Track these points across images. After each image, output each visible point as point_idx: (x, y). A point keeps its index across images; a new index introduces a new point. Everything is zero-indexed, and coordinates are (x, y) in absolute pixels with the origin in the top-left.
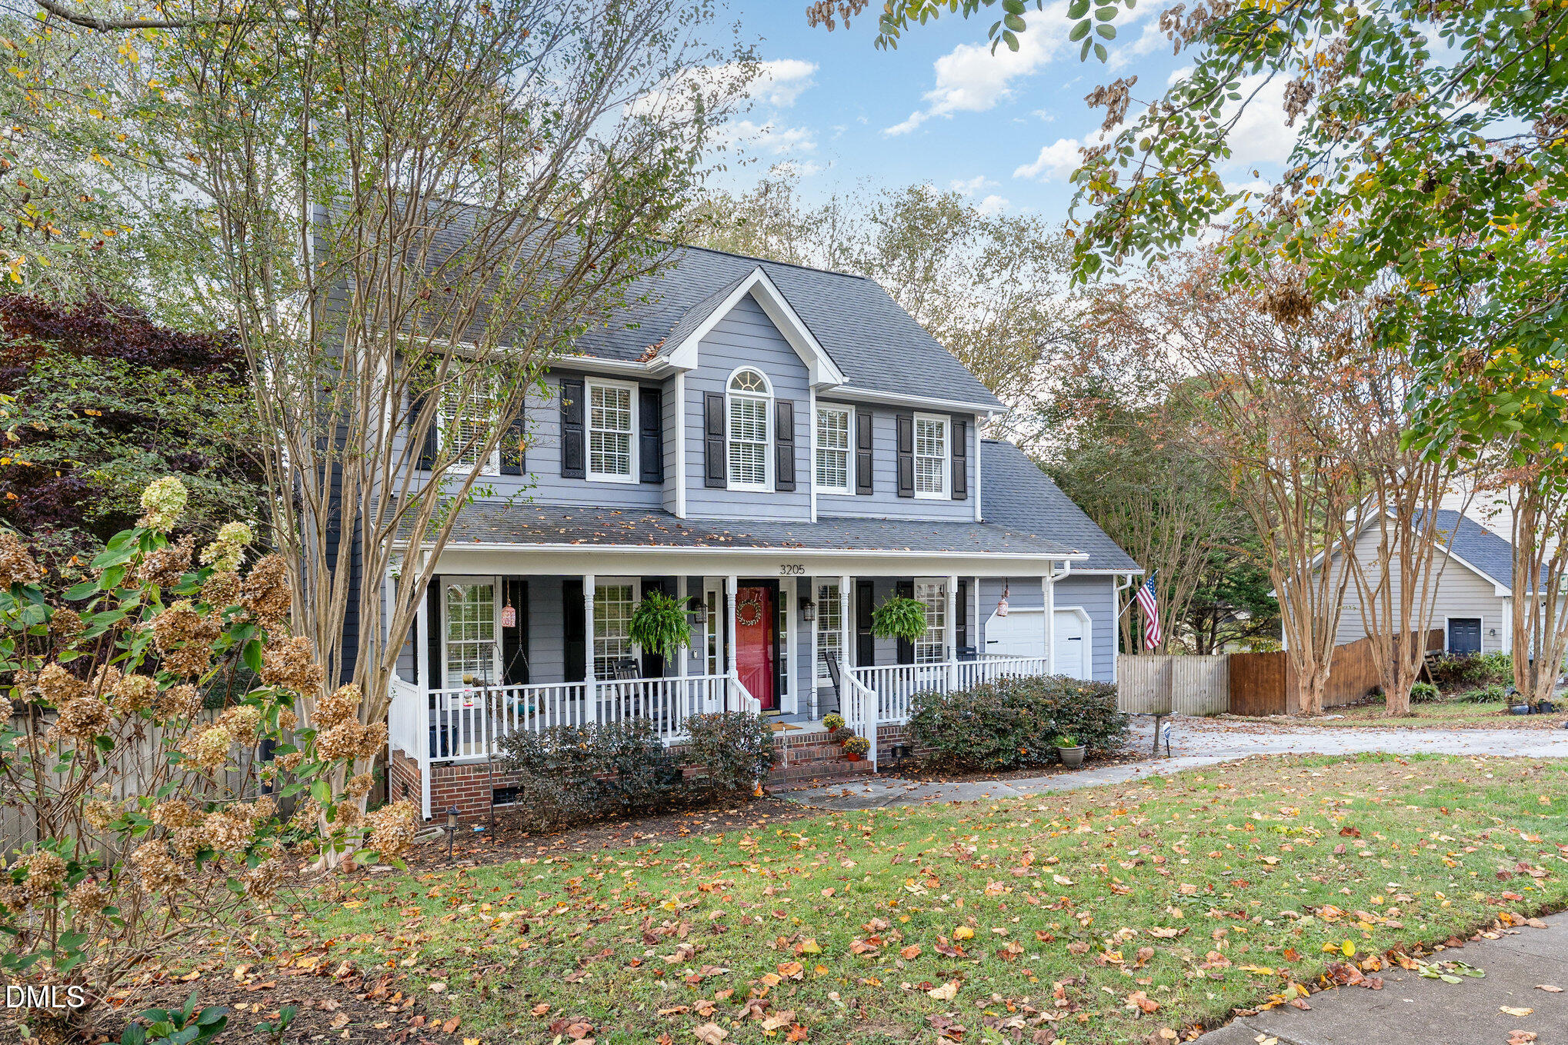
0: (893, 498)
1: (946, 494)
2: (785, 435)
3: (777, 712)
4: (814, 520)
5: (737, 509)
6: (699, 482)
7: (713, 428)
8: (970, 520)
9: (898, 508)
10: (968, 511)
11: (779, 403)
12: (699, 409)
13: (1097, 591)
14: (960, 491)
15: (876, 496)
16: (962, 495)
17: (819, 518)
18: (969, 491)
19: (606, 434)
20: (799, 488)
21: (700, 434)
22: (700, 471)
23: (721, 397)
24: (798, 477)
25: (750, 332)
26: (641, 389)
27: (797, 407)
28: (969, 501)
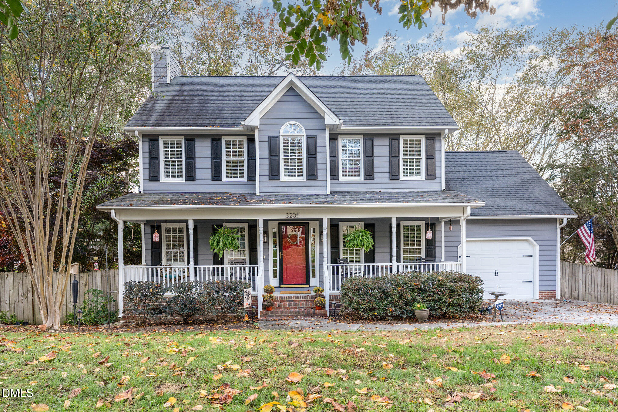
0: (387, 180)
1: (423, 177)
2: (312, 153)
3: (308, 286)
4: (329, 193)
5: (286, 189)
6: (267, 178)
7: (273, 154)
8: (439, 190)
9: (391, 186)
10: (438, 185)
11: (308, 137)
12: (266, 144)
13: (546, 228)
14: (431, 175)
15: (376, 180)
16: (433, 177)
17: (331, 192)
18: (437, 175)
19: (233, 161)
20: (319, 178)
21: (267, 156)
22: (267, 173)
23: (277, 137)
24: (319, 172)
25: (293, 105)
26: (247, 139)
27: (319, 138)
28: (437, 180)
